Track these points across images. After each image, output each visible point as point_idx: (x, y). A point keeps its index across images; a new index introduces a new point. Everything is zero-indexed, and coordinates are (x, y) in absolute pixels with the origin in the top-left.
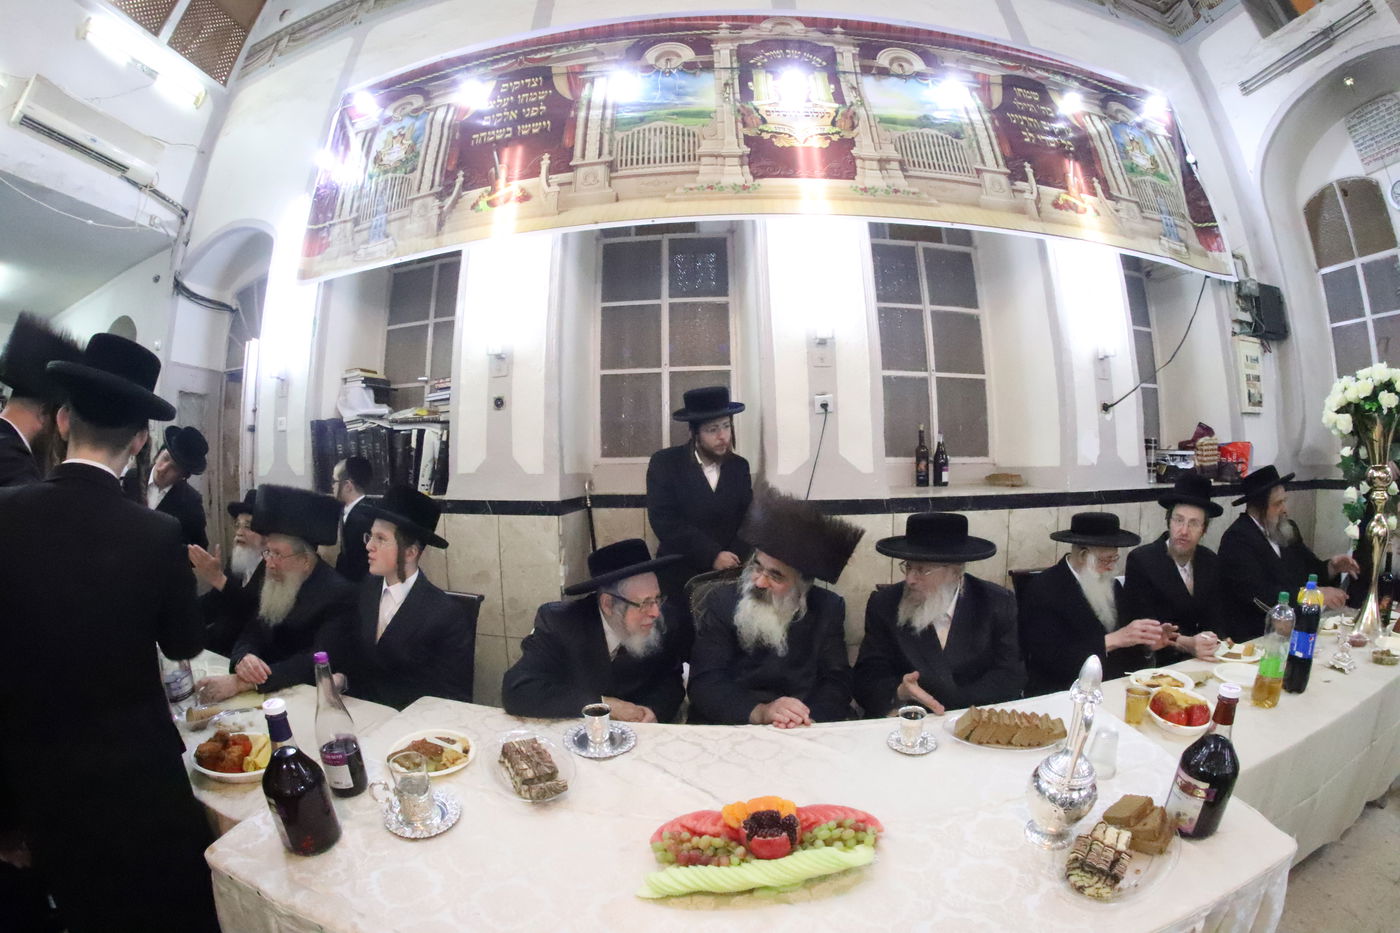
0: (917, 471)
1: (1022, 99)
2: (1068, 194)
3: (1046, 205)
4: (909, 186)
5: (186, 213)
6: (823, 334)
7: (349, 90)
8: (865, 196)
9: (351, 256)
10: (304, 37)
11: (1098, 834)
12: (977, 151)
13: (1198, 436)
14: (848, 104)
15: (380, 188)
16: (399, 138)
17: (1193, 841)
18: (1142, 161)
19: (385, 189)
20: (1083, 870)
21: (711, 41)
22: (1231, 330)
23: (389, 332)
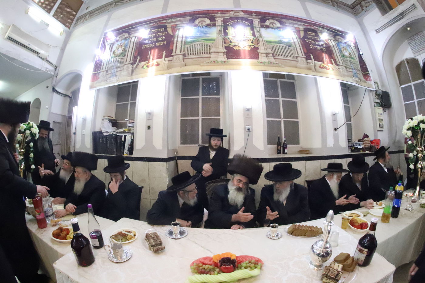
0: (278, 149)
1: (310, 35)
2: (324, 64)
3: (317, 67)
4: (275, 61)
5: (57, 67)
6: (248, 107)
7: (106, 31)
8: (262, 64)
9: (105, 82)
10: (93, 15)
11: (332, 266)
12: (296, 51)
13: (364, 138)
14: (257, 37)
15: (114, 61)
16: (121, 46)
17: (363, 267)
18: (346, 54)
19: (116, 61)
20: (327, 277)
21: (215, 18)
22: (374, 105)
23: (117, 105)
